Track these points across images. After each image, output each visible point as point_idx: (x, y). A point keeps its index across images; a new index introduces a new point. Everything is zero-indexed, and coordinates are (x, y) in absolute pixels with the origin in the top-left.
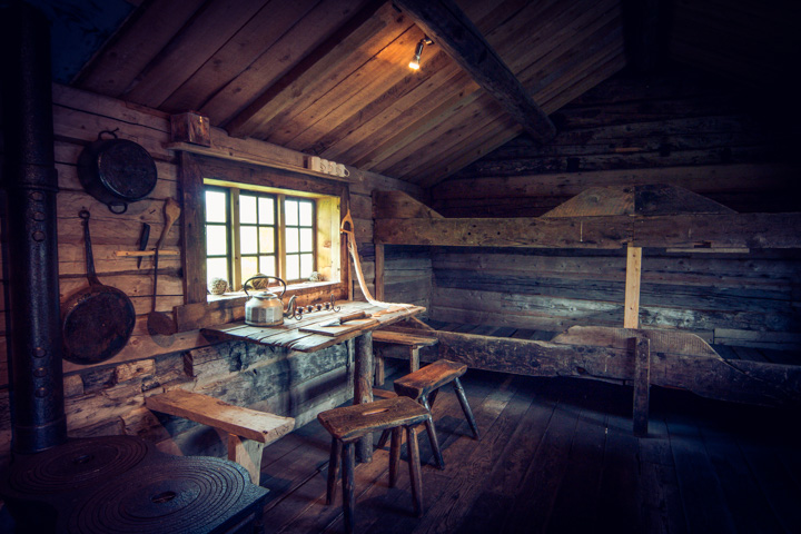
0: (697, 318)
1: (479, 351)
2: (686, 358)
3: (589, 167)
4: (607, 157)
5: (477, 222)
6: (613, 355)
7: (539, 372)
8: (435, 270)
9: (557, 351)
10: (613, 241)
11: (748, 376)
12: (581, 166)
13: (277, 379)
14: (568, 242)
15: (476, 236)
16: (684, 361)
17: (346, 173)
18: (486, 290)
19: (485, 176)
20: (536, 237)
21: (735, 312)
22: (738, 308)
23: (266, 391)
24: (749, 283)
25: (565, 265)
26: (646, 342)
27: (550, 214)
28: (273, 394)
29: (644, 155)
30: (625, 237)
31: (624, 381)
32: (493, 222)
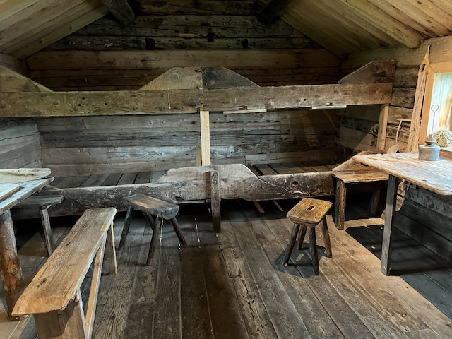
0: (236, 151)
2: (238, 179)
3: (162, 47)
4: (174, 39)
6: (197, 185)
10: (191, 108)
11: (269, 184)
12: (156, 46)
14: (160, 109)
15: (86, 107)
18: (93, 147)
19: (78, 49)
20: (136, 106)
22: (256, 142)
24: (261, 126)
25: (152, 121)
26: (216, 173)
27: (145, 88)
29: (199, 40)
30: (198, 104)
32: (99, 95)
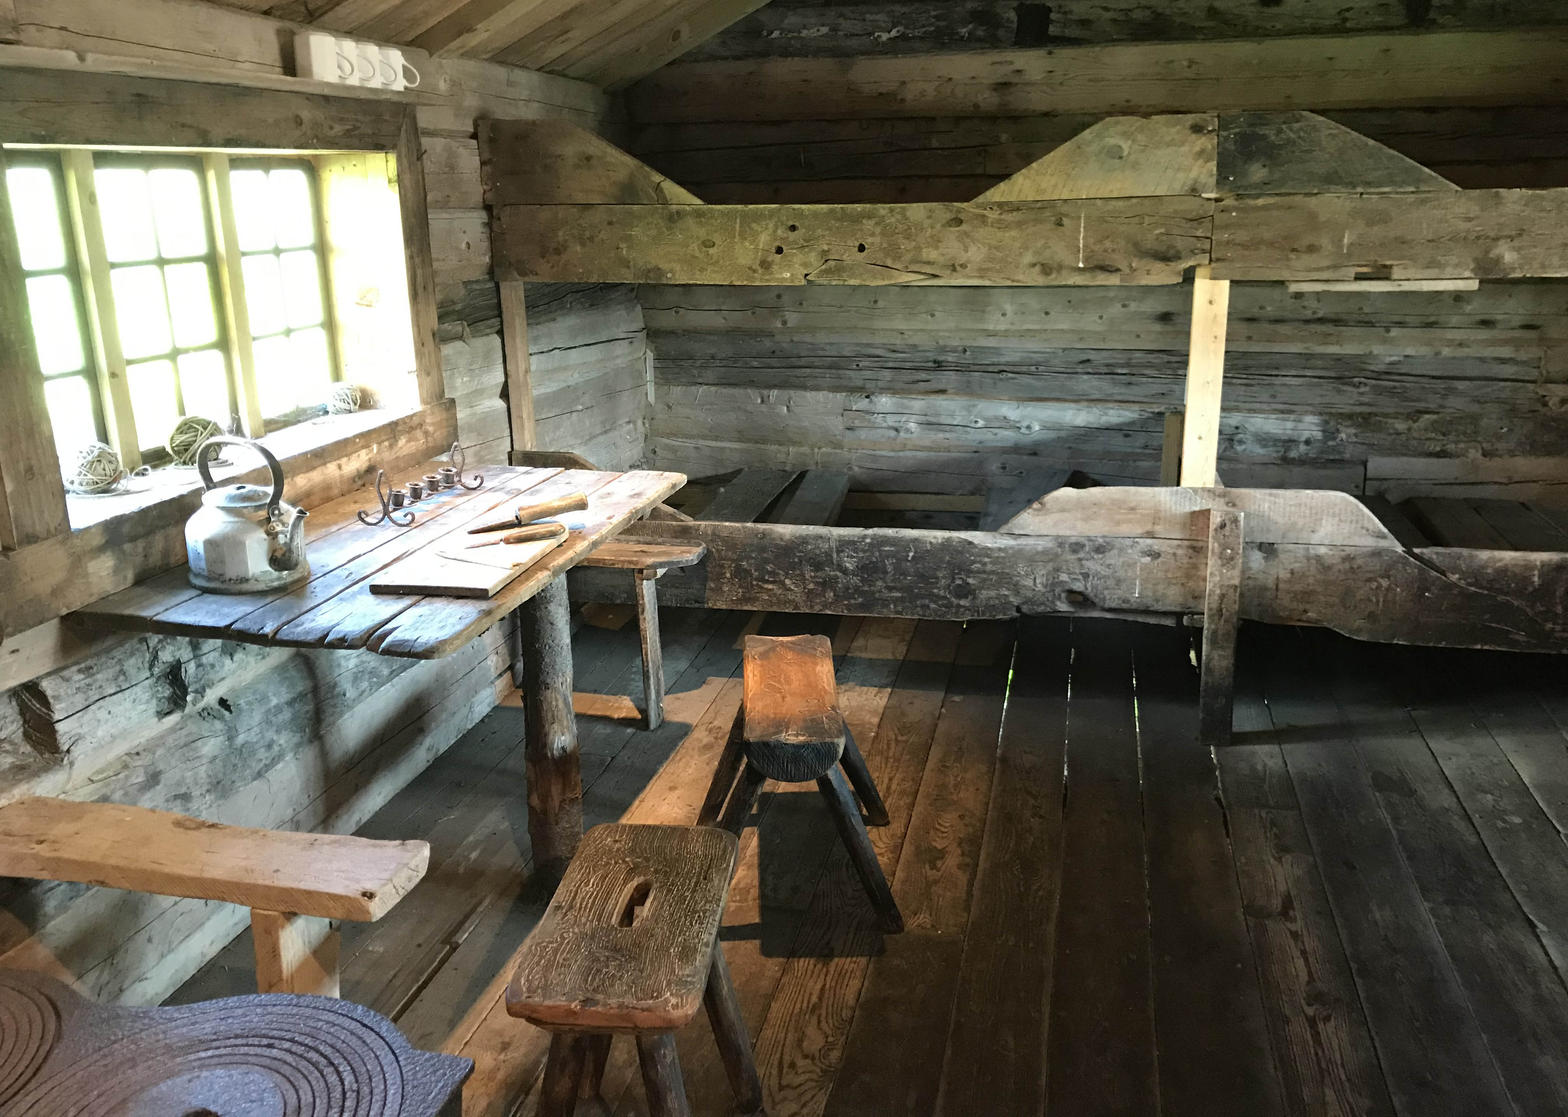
0: (1329, 434)
1: (818, 566)
2: (1323, 550)
3: (1073, 32)
5: (801, 215)
6: (1155, 555)
7: (973, 609)
8: (653, 334)
9: (1019, 553)
10: (1160, 265)
11: (1455, 585)
12: (1053, 30)
13: (286, 715)
14: (1046, 269)
15: (798, 258)
16: (1318, 558)
17: (408, 74)
18: (804, 388)
19: (786, 53)
20: (963, 258)
21: (1414, 415)
22: (1421, 405)
23: (262, 754)
24: (1450, 343)
25: (1009, 308)
26: (1236, 521)
27: (999, 193)
28: (279, 758)
30: (1193, 252)
31: (1179, 615)
32: (844, 217)
